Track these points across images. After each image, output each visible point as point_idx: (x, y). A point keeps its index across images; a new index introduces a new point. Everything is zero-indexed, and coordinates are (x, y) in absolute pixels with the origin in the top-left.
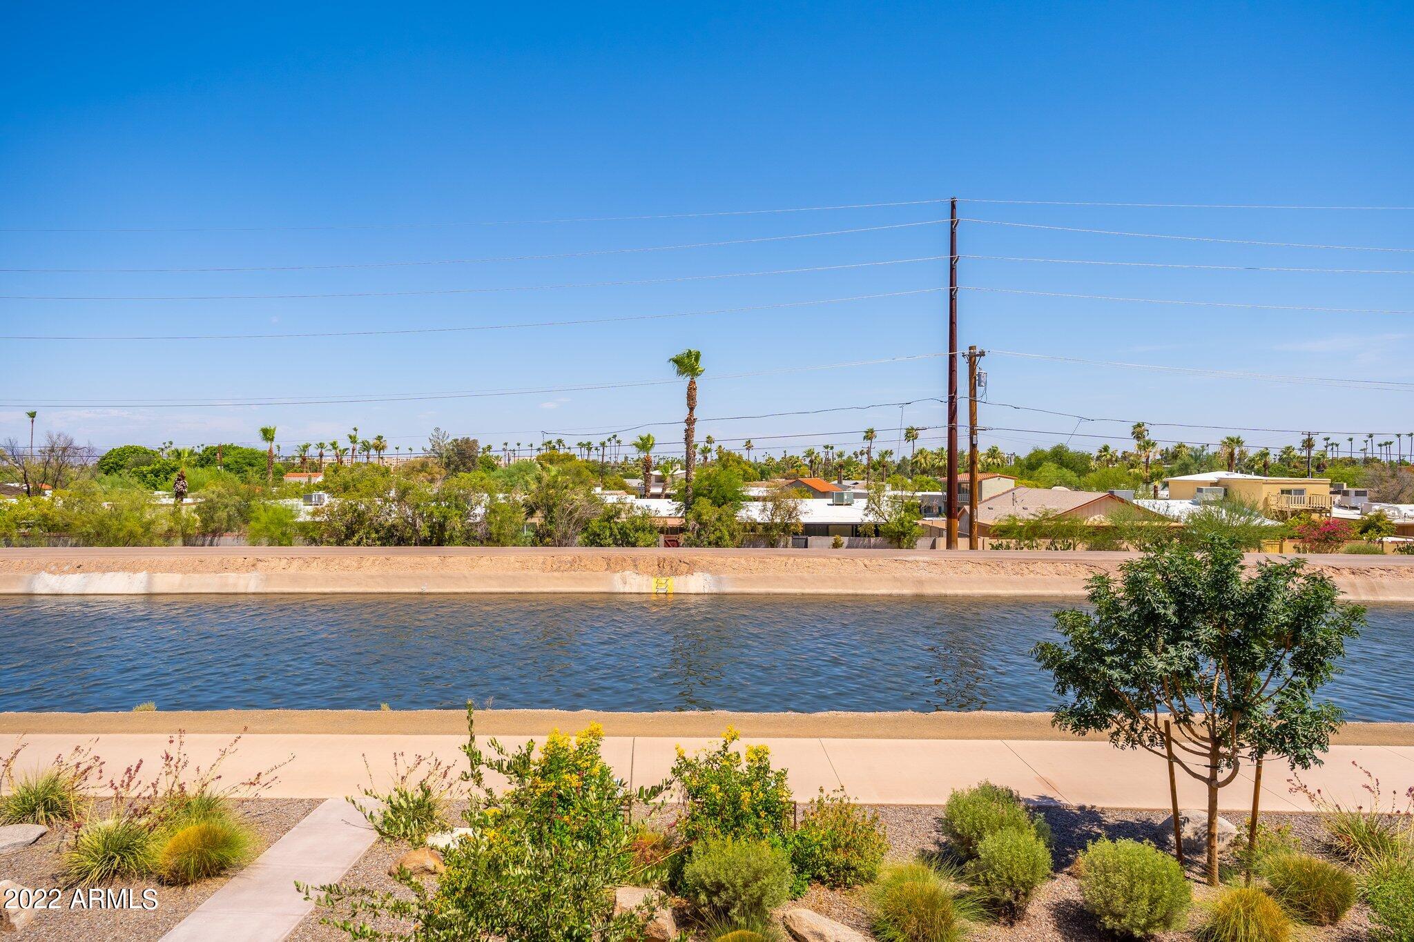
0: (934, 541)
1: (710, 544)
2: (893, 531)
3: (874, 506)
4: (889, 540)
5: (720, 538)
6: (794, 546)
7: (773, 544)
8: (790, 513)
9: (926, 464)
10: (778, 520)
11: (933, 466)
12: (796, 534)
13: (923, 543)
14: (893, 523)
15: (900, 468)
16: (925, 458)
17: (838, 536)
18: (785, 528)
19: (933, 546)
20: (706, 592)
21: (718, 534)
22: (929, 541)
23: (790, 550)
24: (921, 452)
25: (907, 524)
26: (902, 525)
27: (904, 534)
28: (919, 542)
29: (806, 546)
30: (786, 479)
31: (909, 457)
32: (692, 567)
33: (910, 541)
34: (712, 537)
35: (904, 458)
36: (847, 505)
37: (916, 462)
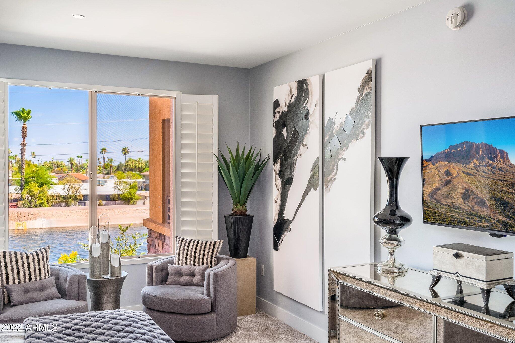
0: (145, 201)
1: (36, 206)
2: (126, 197)
3: (117, 186)
4: (124, 201)
5: (42, 203)
6: (79, 205)
7: (68, 204)
8: (77, 190)
9: (132, 166)
10: (71, 194)
11: (135, 167)
12: (80, 200)
13: (140, 202)
14: (126, 194)
15: (118, 168)
16: (132, 163)
17: (100, 201)
18: (75, 198)
19: (144, 203)
20: (44, 227)
21: (41, 201)
22: (142, 201)
23: (77, 207)
24: (130, 160)
25: (133, 194)
26: (131, 194)
27: (131, 199)
28: (138, 202)
29: (85, 205)
30: (56, 173)
31: (123, 162)
32: (35, 216)
33: (134, 202)
34: (38, 203)
35: (121, 163)
36: (102, 186)
37: (128, 165)
